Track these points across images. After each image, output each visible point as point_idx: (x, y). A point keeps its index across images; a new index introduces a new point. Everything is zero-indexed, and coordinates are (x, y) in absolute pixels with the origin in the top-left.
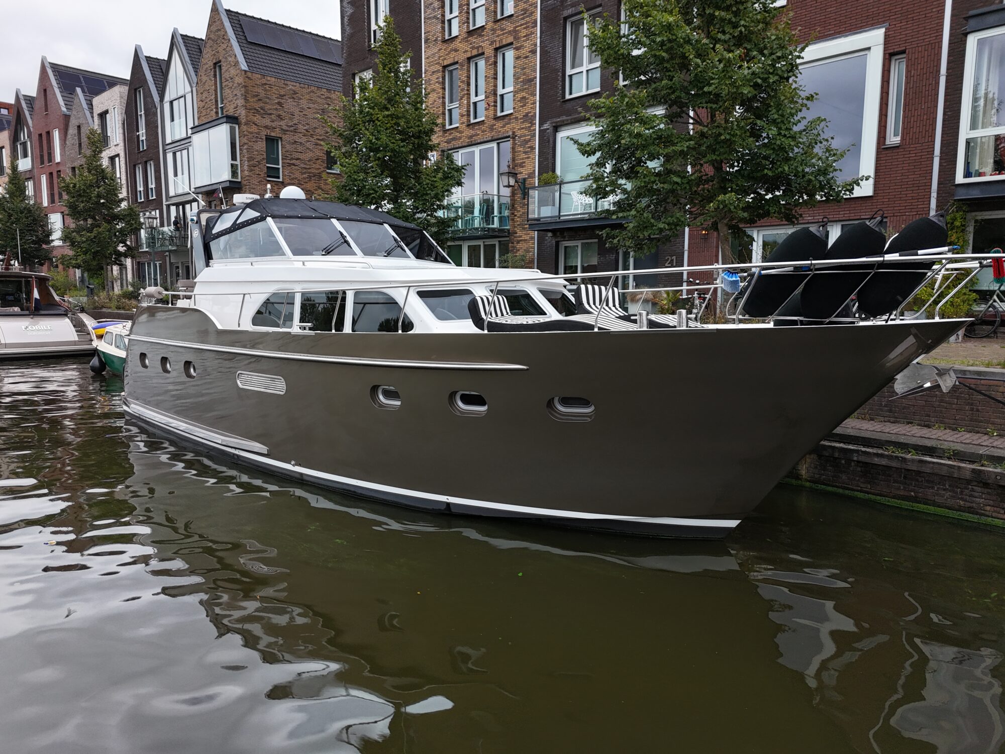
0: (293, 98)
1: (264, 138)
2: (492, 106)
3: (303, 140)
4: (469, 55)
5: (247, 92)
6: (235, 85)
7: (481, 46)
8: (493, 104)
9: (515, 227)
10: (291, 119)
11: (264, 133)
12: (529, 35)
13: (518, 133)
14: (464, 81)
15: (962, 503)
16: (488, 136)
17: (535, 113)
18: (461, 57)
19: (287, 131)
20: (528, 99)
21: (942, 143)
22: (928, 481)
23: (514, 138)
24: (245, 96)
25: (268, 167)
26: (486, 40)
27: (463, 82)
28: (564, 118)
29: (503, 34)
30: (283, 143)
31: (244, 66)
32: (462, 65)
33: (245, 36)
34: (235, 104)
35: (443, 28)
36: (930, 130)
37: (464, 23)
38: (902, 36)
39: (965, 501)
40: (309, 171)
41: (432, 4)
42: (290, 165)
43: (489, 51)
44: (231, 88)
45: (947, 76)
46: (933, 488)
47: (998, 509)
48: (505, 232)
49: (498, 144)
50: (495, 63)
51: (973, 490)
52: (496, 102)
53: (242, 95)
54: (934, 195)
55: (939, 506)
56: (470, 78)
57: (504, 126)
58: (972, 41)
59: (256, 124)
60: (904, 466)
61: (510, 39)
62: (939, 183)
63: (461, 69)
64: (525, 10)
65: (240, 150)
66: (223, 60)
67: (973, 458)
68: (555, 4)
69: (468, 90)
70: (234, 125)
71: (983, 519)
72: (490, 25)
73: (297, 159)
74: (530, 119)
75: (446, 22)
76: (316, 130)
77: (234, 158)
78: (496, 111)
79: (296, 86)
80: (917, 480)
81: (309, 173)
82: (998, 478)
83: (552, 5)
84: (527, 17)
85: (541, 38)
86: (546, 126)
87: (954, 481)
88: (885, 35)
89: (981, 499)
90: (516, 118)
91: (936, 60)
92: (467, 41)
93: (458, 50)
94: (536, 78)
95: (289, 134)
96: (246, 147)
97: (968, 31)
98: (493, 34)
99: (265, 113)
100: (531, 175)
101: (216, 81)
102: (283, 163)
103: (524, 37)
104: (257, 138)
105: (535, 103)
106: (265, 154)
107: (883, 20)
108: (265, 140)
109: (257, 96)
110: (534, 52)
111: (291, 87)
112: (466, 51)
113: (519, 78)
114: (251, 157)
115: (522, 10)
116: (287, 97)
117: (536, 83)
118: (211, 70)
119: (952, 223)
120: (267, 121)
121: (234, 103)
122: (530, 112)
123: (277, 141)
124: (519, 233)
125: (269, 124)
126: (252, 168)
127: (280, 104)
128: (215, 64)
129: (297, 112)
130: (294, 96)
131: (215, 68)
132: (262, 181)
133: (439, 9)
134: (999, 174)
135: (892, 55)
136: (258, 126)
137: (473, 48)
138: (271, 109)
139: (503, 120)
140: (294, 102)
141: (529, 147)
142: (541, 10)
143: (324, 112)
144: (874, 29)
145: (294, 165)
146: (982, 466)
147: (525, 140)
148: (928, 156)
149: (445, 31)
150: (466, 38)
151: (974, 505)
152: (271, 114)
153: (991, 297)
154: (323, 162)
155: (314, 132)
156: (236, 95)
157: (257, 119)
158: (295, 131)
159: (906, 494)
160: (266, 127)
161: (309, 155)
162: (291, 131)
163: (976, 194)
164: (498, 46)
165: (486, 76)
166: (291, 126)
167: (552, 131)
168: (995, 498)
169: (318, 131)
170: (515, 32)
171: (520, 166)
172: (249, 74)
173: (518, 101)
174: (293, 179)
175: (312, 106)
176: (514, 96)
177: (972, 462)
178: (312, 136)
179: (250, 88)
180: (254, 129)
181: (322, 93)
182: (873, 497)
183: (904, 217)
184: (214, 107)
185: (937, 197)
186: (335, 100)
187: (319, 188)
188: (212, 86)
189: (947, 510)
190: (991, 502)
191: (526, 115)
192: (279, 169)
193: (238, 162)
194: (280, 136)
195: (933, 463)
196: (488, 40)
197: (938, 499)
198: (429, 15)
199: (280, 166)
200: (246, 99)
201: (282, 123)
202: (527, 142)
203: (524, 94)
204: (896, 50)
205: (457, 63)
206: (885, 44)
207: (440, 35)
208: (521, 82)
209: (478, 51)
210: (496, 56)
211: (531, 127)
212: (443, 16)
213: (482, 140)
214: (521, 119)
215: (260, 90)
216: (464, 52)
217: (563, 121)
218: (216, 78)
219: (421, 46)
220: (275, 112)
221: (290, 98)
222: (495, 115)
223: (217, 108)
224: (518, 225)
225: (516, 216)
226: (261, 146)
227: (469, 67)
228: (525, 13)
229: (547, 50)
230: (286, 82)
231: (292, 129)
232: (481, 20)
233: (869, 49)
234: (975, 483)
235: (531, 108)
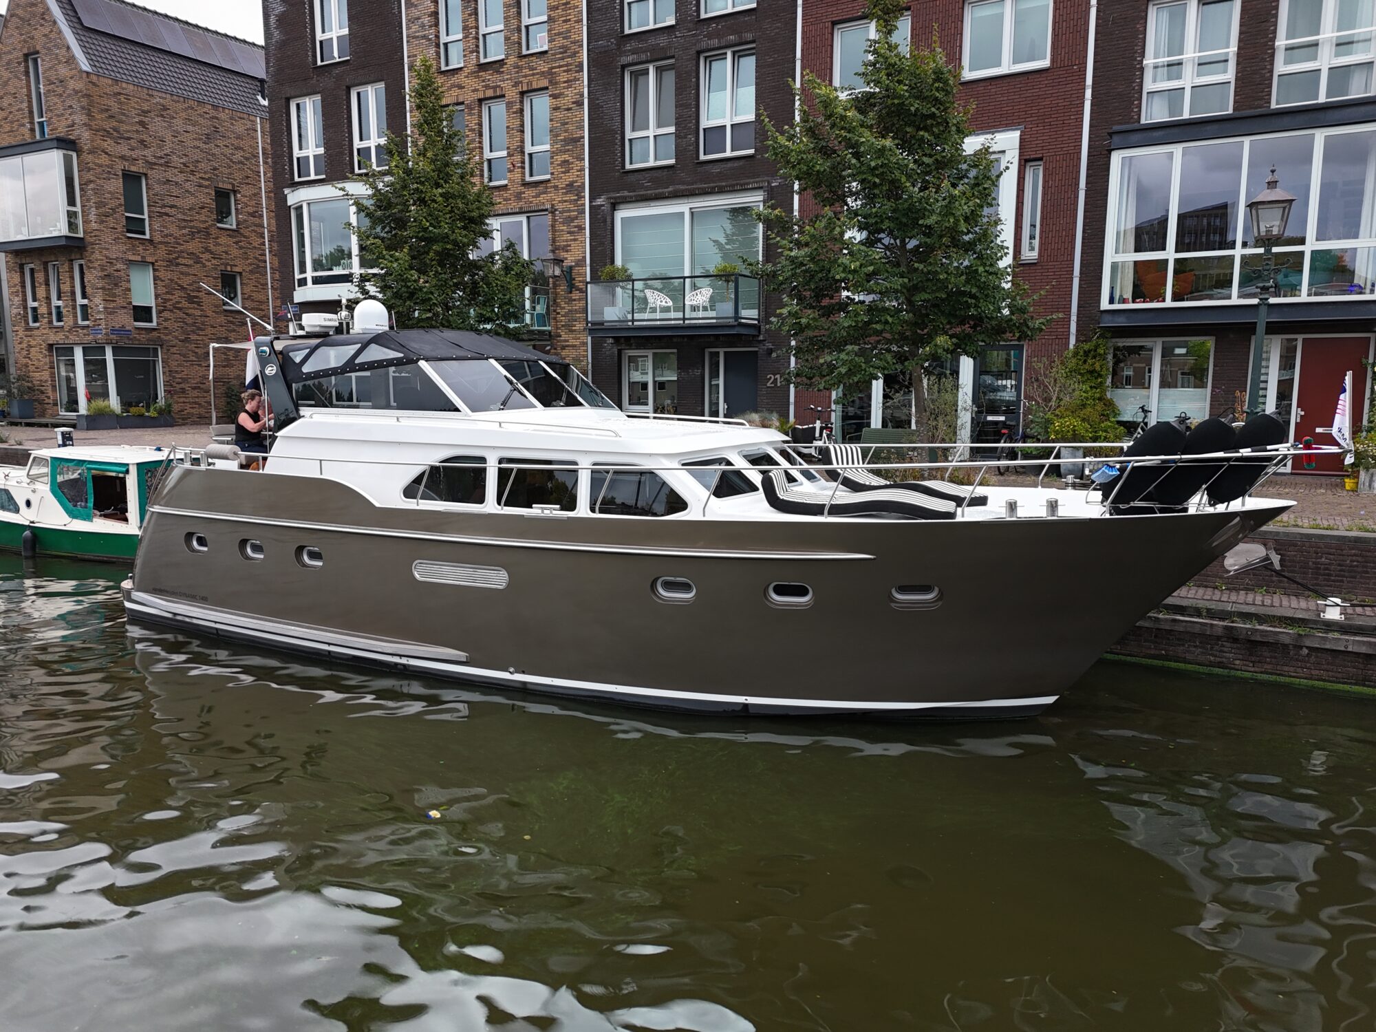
0: (162, 116)
1: (120, 173)
2: (518, 168)
3: (180, 178)
4: (481, 96)
5: (91, 104)
6: (68, 92)
7: (499, 86)
8: (520, 165)
9: (557, 328)
10: (160, 147)
11: (119, 166)
12: (571, 81)
13: (560, 207)
14: (474, 130)
15: (1212, 658)
16: (514, 205)
17: (583, 184)
18: (470, 97)
19: (155, 164)
20: (572, 163)
21: (1081, 263)
22: (1179, 639)
23: (553, 212)
24: (89, 110)
25: (127, 217)
26: (507, 79)
27: (472, 130)
28: (626, 193)
29: (533, 75)
30: (150, 182)
31: (85, 65)
32: (470, 107)
33: (79, 18)
34: (73, 121)
35: (438, 54)
36: (1070, 248)
37: (472, 52)
38: (1038, 142)
39: (1216, 656)
40: (192, 224)
41: (419, 18)
42: (161, 214)
43: (512, 94)
44: (61, 95)
45: (1086, 191)
46: (1183, 645)
47: (1247, 663)
48: (546, 335)
49: (528, 217)
50: (522, 111)
51: (1224, 646)
52: (523, 162)
53: (83, 108)
54: (1074, 318)
55: (1190, 663)
56: (482, 126)
57: (537, 196)
58: (1116, 158)
59: (106, 153)
60: (1157, 626)
61: (544, 83)
62: (1079, 307)
63: (470, 114)
64: (565, 49)
65: (81, 190)
66: (43, 51)
67: (1223, 615)
68: (608, 46)
69: (480, 142)
70: (70, 153)
71: (1233, 673)
72: (512, 60)
73: (172, 207)
74: (576, 190)
75: (442, 47)
76: (199, 165)
77: (71, 201)
78: (523, 174)
79: (166, 98)
80: (1168, 639)
81: (191, 227)
82: (1249, 633)
83: (605, 46)
84: (569, 57)
85: (589, 87)
86: (599, 202)
87: (1206, 639)
88: (1021, 139)
89: (1230, 654)
90: (556, 187)
91: (1074, 172)
92: (478, 77)
93: (464, 87)
94: (583, 137)
95: (159, 170)
96: (92, 186)
97: (1112, 148)
98: (517, 72)
99: (120, 138)
100: (579, 264)
101: (28, 82)
102: (149, 212)
103: (565, 82)
104: (109, 174)
105: (582, 170)
106: (122, 198)
107: (1018, 121)
108: (121, 176)
109: (107, 110)
110: (580, 104)
111: (158, 99)
112: (477, 90)
113: (557, 136)
114: (102, 202)
115: (560, 48)
116: (152, 114)
117: (584, 145)
118: (19, 63)
119: (1095, 351)
120: (123, 149)
121: (66, 119)
122: (576, 182)
123: (140, 177)
124: (564, 336)
125: (128, 153)
126: (102, 218)
127: (142, 123)
128: (26, 56)
129: (168, 138)
130: (164, 113)
131: (26, 61)
132: (119, 238)
133: (430, 26)
134: (1144, 302)
135: (1027, 161)
136: (109, 155)
137: (487, 87)
138: (129, 131)
139: (536, 187)
140: (164, 121)
141: (575, 227)
142: (588, 50)
143: (208, 138)
144: (1008, 130)
145: (167, 214)
146: (1233, 622)
147: (569, 217)
148: (1067, 276)
149: (440, 58)
150: (475, 72)
151: (1224, 660)
152: (129, 139)
153: (1136, 429)
154: (212, 213)
155: (196, 167)
156: (71, 107)
157: (108, 144)
158: (167, 164)
159: (1157, 652)
160: (123, 158)
161: (189, 201)
162: (161, 165)
163: (1121, 322)
164: (525, 89)
165: (508, 127)
166: (161, 157)
167: (609, 209)
168: (1243, 652)
169: (202, 165)
170: (550, 74)
171: (563, 249)
172: (94, 78)
173: (558, 165)
174: (166, 236)
175: (190, 128)
176: (552, 158)
177: (1223, 619)
178: (192, 172)
179: (96, 99)
180: (104, 159)
181: (205, 110)
182: (1123, 658)
183: (1043, 341)
184: (27, 120)
185: (1078, 320)
186: (224, 121)
187: (207, 250)
188: (22, 88)
189: (1198, 667)
190: (1241, 657)
191: (571, 185)
192: (144, 220)
193: (78, 209)
194: (145, 171)
195: (1186, 621)
196: (510, 79)
197: (1189, 657)
198: (415, 32)
199: (146, 216)
200: (89, 114)
201: (146, 152)
202: (572, 219)
203: (566, 157)
204: (1032, 157)
205: (462, 103)
206: (1020, 149)
207: (434, 63)
208: (561, 141)
209: (495, 92)
210: (522, 102)
211: (577, 200)
212: (437, 37)
213: (505, 212)
214: (562, 188)
215: (112, 103)
216: (473, 91)
217: (625, 197)
218: (29, 77)
219: (404, 74)
220: (135, 136)
221: (158, 116)
222: (523, 180)
223: (32, 123)
224: (563, 326)
225: (558, 313)
226: (117, 185)
227: (480, 112)
228: (565, 52)
229: (598, 104)
230: (150, 92)
231: (162, 161)
232: (496, 51)
233: (1004, 152)
234: (1225, 639)
235: (578, 176)
